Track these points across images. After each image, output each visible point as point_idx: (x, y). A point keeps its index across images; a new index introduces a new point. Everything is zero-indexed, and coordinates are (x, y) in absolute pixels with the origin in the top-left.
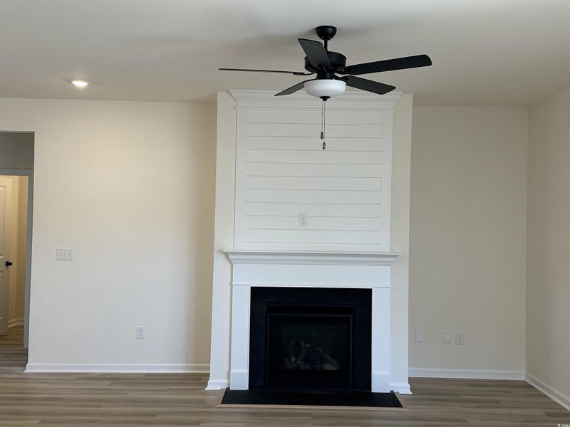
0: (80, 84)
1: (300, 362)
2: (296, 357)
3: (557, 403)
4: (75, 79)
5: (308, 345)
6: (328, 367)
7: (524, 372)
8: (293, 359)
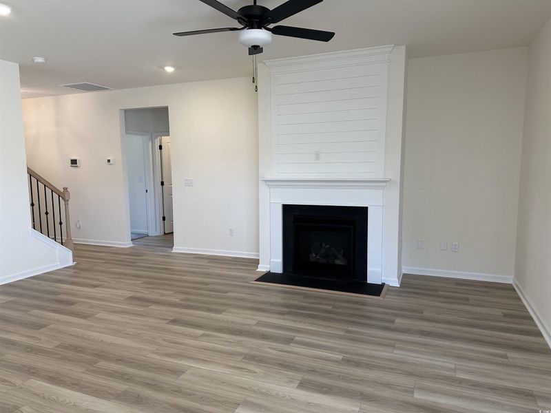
0: (169, 69)
1: (318, 257)
2: (317, 254)
3: (525, 306)
4: (166, 65)
5: (328, 246)
6: (338, 262)
7: (513, 277)
8: (314, 255)
